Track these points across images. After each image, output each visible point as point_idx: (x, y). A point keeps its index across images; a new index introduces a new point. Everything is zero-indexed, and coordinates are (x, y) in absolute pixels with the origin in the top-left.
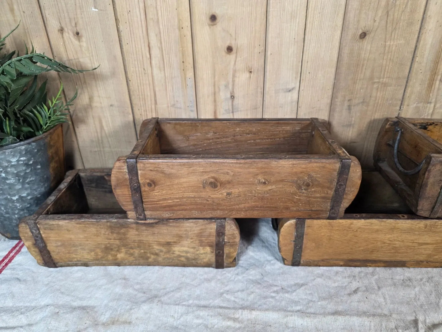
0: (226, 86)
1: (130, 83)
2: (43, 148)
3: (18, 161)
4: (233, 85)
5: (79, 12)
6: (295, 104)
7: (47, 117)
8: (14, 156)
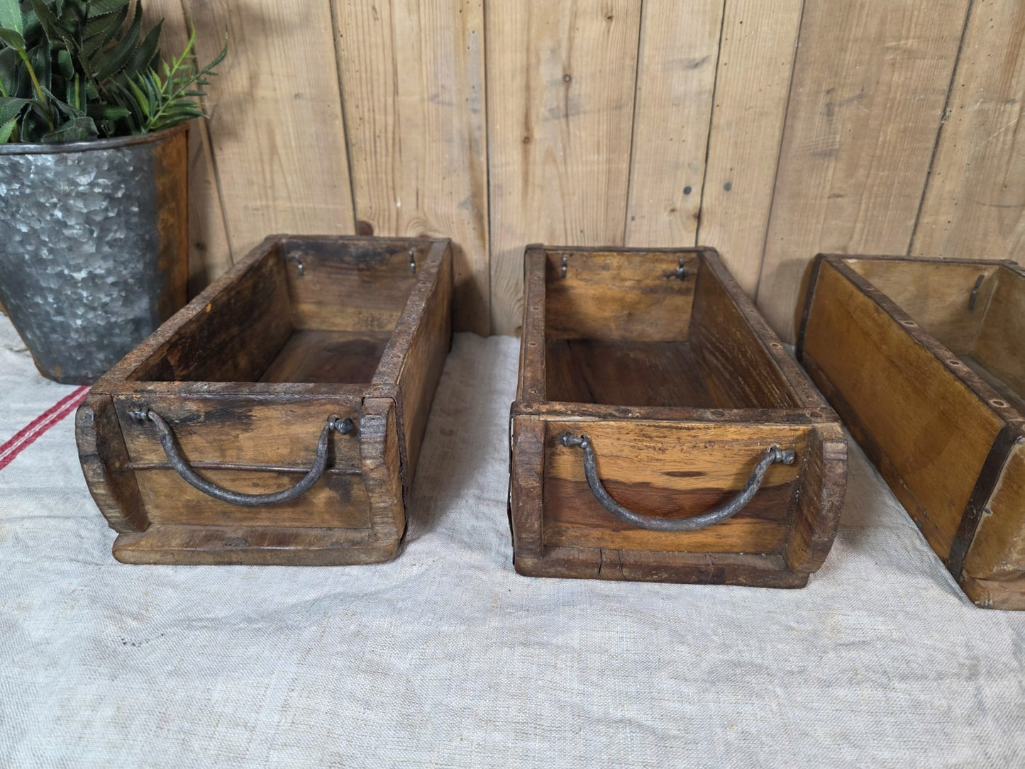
0: (554, 51)
1: (342, 42)
3: (92, 185)
4: (570, 49)
6: (707, 97)
7: (159, 97)
8: (84, 171)
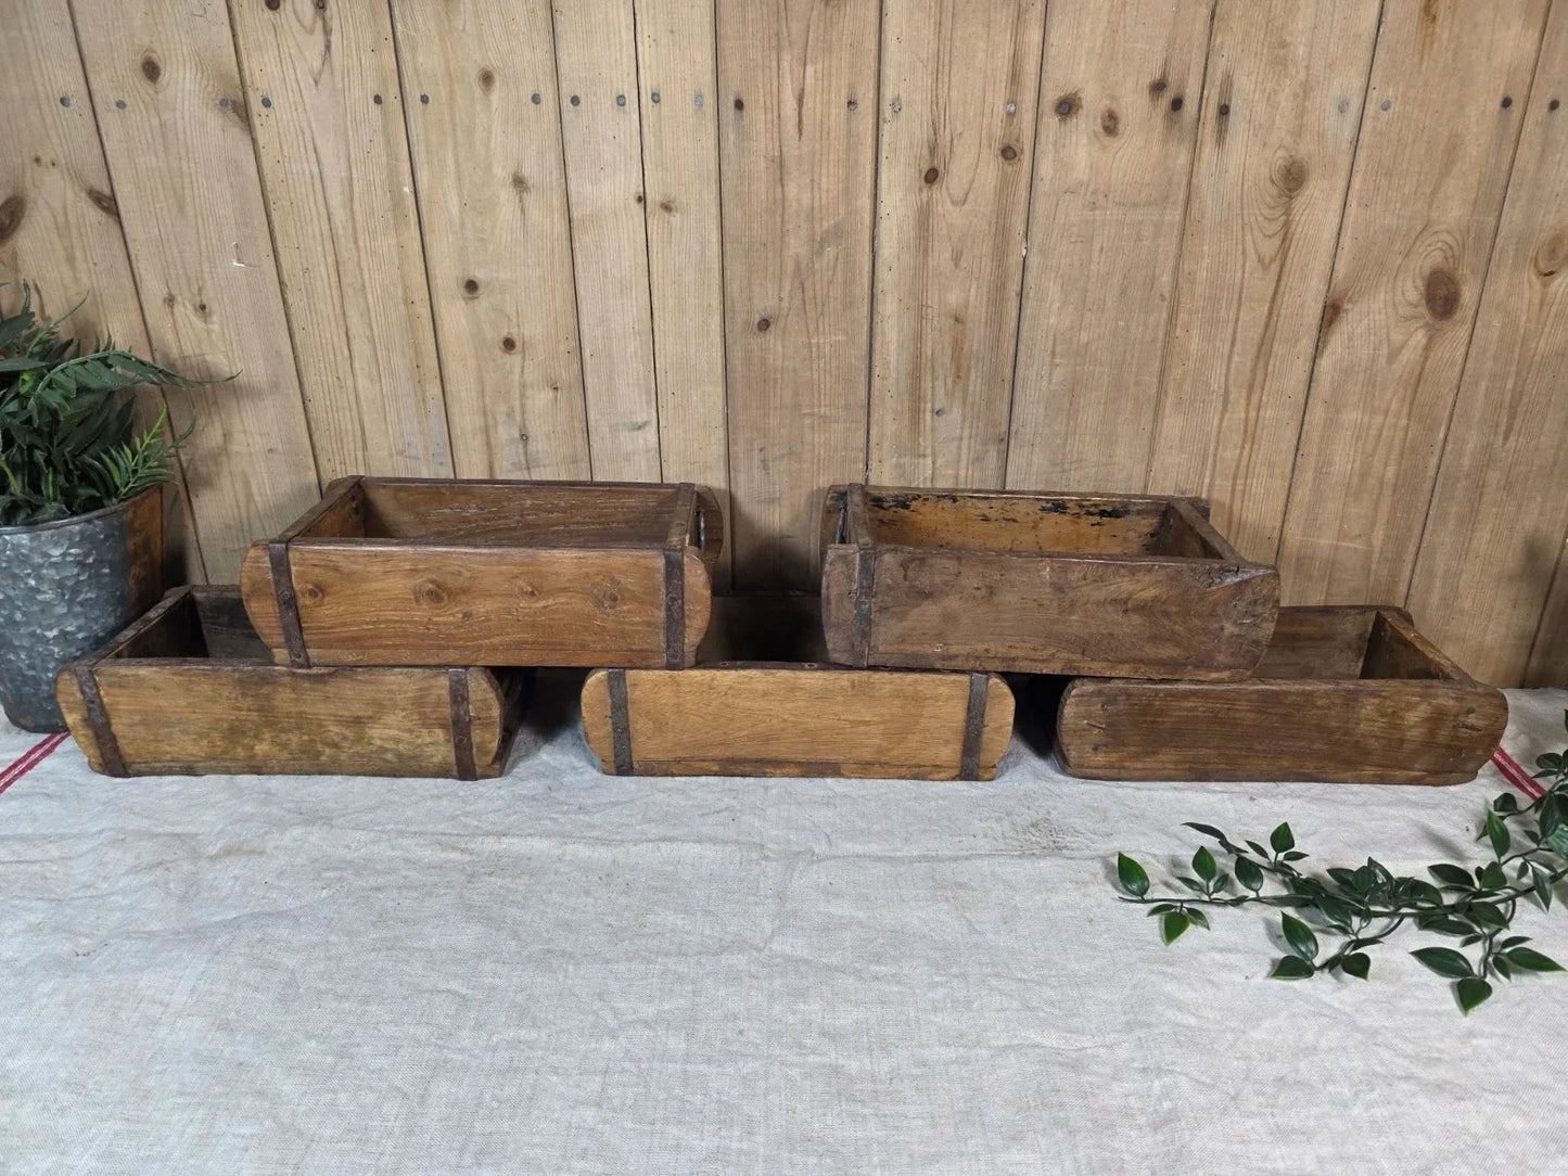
0: (510, 415)
1: (310, 405)
2: (117, 533)
3: (64, 555)
4: (523, 413)
5: (206, 266)
6: (654, 454)
7: (130, 470)
8: (56, 545)
